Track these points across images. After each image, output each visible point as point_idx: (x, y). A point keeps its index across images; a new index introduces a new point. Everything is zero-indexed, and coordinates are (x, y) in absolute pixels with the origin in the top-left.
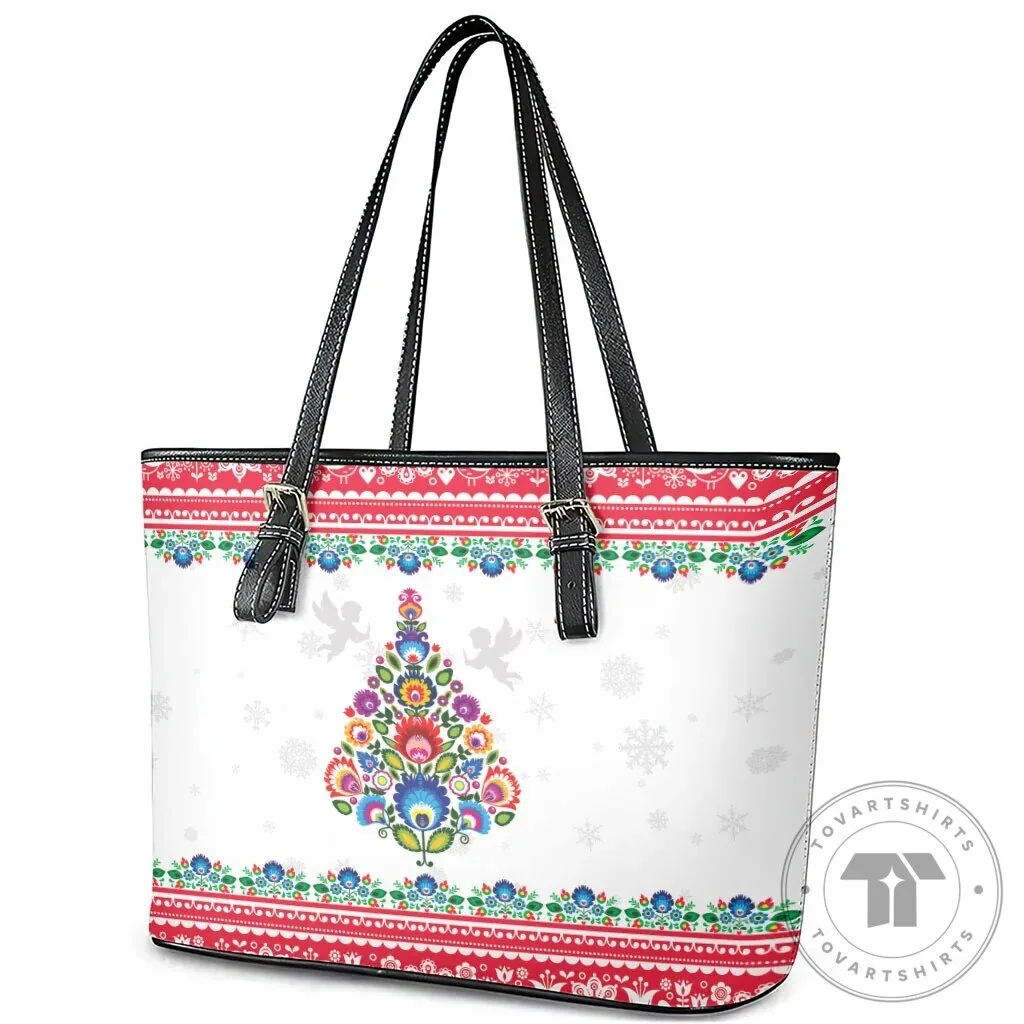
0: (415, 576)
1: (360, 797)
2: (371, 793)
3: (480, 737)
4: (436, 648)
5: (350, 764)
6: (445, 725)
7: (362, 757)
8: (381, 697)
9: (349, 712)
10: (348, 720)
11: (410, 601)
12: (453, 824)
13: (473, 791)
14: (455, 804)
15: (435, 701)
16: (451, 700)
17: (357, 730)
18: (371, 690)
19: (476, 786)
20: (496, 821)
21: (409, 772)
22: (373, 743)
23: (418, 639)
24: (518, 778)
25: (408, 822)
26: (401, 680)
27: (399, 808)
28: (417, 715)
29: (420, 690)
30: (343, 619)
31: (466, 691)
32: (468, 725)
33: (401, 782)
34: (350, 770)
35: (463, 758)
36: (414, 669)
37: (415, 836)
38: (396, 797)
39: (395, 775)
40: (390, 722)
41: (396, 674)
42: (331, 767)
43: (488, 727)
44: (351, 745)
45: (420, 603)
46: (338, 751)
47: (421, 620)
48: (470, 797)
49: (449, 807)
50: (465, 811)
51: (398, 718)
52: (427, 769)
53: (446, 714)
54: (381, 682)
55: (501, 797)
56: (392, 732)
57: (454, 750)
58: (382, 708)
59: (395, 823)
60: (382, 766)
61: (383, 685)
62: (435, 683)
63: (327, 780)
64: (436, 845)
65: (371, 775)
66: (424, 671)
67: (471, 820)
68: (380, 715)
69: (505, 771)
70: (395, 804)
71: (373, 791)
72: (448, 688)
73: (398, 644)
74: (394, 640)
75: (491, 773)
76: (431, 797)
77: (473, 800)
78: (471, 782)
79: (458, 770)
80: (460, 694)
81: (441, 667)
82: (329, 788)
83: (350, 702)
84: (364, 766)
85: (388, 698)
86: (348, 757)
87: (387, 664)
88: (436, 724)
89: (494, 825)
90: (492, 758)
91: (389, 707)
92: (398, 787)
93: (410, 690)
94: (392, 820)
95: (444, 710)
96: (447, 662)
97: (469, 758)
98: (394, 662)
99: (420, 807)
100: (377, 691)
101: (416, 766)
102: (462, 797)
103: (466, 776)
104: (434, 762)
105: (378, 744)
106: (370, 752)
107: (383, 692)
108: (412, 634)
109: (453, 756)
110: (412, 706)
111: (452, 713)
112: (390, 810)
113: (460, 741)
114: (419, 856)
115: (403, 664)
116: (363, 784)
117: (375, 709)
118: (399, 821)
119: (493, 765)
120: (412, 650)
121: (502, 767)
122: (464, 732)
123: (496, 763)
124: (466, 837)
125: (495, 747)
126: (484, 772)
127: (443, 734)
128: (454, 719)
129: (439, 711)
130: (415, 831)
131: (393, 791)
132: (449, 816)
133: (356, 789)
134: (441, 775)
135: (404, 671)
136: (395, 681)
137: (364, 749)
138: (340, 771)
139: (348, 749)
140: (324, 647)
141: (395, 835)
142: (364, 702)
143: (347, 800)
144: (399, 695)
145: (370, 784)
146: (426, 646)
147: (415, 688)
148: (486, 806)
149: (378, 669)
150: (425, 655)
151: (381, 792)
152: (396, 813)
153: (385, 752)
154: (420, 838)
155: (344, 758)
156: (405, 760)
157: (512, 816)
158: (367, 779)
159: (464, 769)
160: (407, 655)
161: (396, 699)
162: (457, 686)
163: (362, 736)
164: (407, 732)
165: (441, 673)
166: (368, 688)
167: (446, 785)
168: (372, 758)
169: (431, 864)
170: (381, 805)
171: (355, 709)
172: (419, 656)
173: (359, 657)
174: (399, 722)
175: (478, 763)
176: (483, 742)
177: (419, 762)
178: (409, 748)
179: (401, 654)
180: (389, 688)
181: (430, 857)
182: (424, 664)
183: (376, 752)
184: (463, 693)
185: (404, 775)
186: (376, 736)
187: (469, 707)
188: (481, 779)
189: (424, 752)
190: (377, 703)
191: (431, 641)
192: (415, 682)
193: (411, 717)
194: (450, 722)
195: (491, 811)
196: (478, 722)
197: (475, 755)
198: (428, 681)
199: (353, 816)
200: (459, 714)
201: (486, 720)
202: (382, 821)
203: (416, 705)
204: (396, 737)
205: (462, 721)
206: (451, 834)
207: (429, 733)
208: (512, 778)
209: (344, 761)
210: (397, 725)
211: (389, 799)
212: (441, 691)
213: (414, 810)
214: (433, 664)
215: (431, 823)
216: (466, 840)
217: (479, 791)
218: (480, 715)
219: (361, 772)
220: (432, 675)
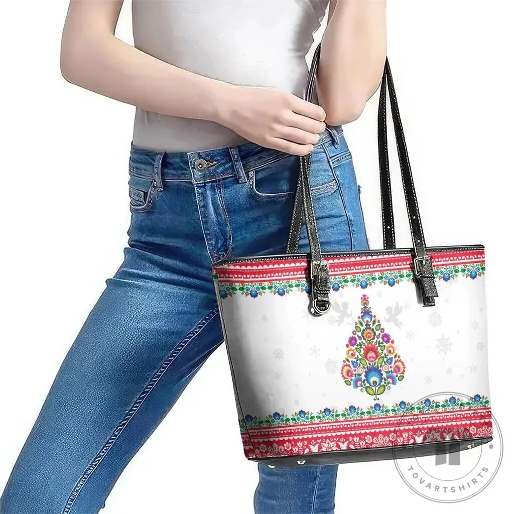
0: (366, 289)
1: (353, 378)
3: (391, 349)
4: (375, 316)
5: (349, 366)
6: (380, 346)
10: (347, 349)
11: (365, 299)
12: (385, 383)
13: (390, 370)
14: (385, 375)
15: (376, 337)
17: (351, 352)
18: (354, 336)
19: (391, 368)
23: (369, 314)
26: (364, 330)
28: (370, 343)
29: (370, 333)
32: (387, 345)
33: (366, 370)
35: (386, 358)
36: (368, 325)
38: (365, 376)
39: (364, 368)
40: (361, 348)
41: (362, 328)
42: (343, 368)
43: (394, 345)
44: (349, 358)
45: (368, 300)
46: (344, 362)
47: (369, 306)
48: (390, 372)
49: (383, 377)
52: (375, 364)
56: (362, 351)
57: (383, 355)
58: (358, 343)
59: (366, 386)
61: (358, 333)
62: (375, 330)
63: (342, 373)
64: (380, 392)
65: (356, 369)
67: (390, 380)
68: (358, 345)
70: (365, 379)
71: (358, 375)
74: (360, 315)
75: (396, 362)
76: (377, 374)
79: (385, 363)
80: (384, 333)
81: (377, 323)
82: (343, 376)
83: (347, 342)
84: (354, 366)
86: (348, 363)
87: (358, 325)
90: (395, 356)
91: (360, 341)
92: (366, 372)
94: (365, 385)
96: (379, 321)
97: (388, 357)
98: (361, 324)
99: (374, 378)
100: (356, 336)
101: (371, 363)
102: (387, 372)
104: (377, 361)
105: (358, 357)
106: (355, 360)
107: (358, 336)
108: (366, 312)
109: (383, 357)
111: (381, 341)
112: (364, 381)
113: (385, 352)
114: (374, 397)
115: (364, 324)
117: (356, 343)
118: (367, 385)
119: (396, 359)
120: (367, 318)
121: (399, 359)
123: (397, 358)
125: (396, 352)
126: (393, 362)
127: (379, 350)
128: (382, 343)
131: (364, 374)
132: (383, 380)
133: (352, 376)
134: (379, 365)
136: (362, 331)
137: (353, 359)
138: (346, 368)
141: (366, 390)
142: (352, 341)
143: (349, 380)
144: (363, 336)
145: (356, 373)
147: (368, 333)
148: (395, 374)
149: (356, 327)
150: (371, 320)
151: (360, 375)
152: (366, 382)
153: (360, 359)
156: (367, 361)
159: (387, 362)
160: (365, 321)
161: (362, 338)
162: (383, 330)
163: (352, 355)
165: (377, 326)
166: (353, 335)
167: (381, 369)
168: (356, 363)
169: (378, 399)
170: (360, 380)
171: (349, 344)
172: (369, 320)
173: (349, 324)
175: (391, 359)
176: (392, 350)
177: (372, 361)
180: (360, 334)
183: (357, 360)
184: (385, 332)
185: (367, 367)
186: (357, 354)
187: (387, 338)
188: (392, 365)
189: (373, 357)
192: (369, 331)
194: (381, 345)
195: (397, 376)
197: (390, 356)
198: (373, 330)
199: (352, 386)
200: (384, 341)
202: (362, 386)
204: (364, 353)
205: (385, 344)
206: (384, 386)
208: (402, 363)
209: (347, 365)
211: (363, 377)
212: (377, 333)
214: (374, 322)
215: (378, 384)
217: (392, 369)
218: (390, 341)
219: (353, 368)
220: (374, 327)
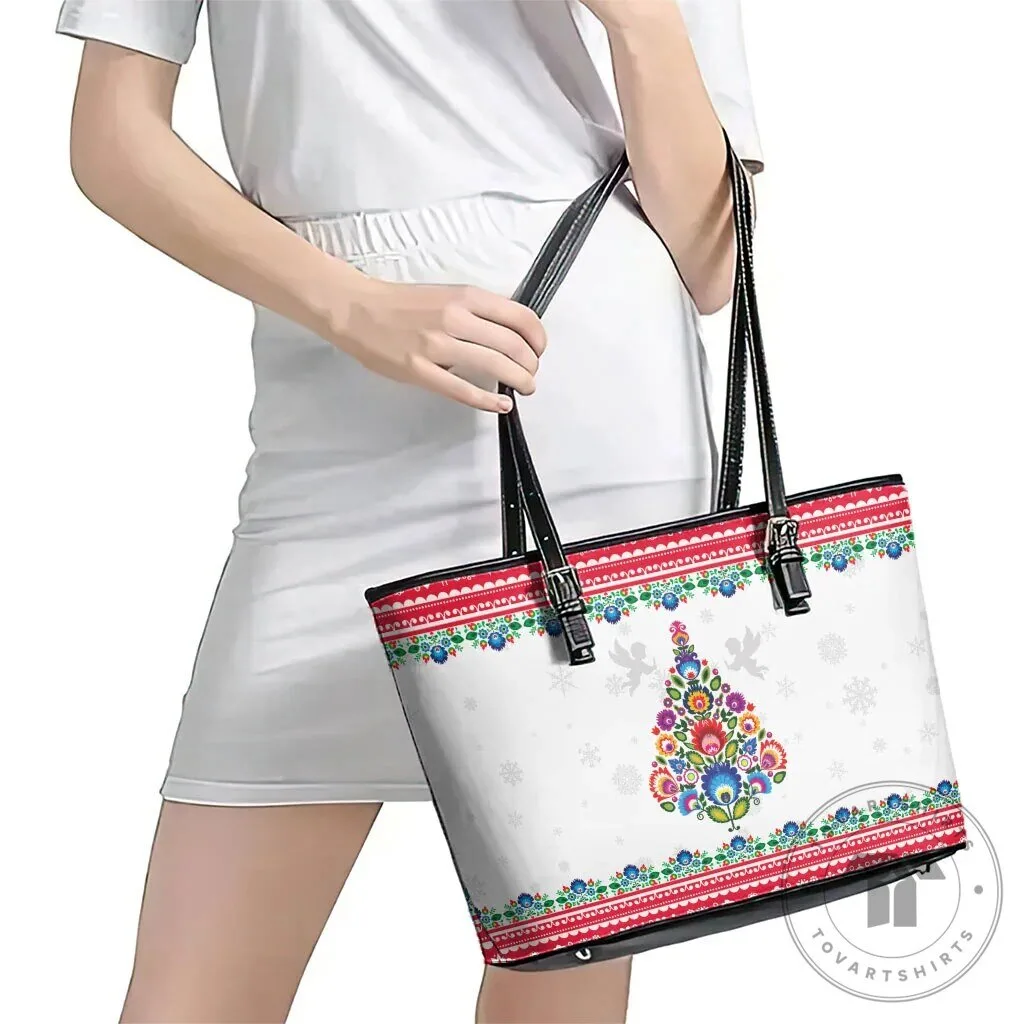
2: (685, 789)
7: (673, 763)
8: (675, 712)
9: (656, 731)
16: (724, 700)
20: (775, 781)
21: (709, 764)
22: (678, 750)
24: (782, 745)
25: (716, 802)
27: (707, 794)
30: (634, 659)
31: (733, 690)
34: (666, 776)
37: (723, 810)
50: (753, 781)
51: (691, 725)
53: (723, 710)
54: (673, 701)
55: (774, 763)
60: (689, 766)
66: (701, 683)
69: (773, 742)
72: (720, 691)
73: (678, 667)
77: (756, 771)
78: (751, 757)
85: (681, 711)
88: (718, 721)
89: (774, 785)
93: (695, 701)
95: (721, 709)
103: (747, 754)
110: (699, 713)
116: (678, 784)
122: (738, 722)
124: (757, 799)
129: (718, 710)
130: (722, 807)
135: (687, 686)
139: (662, 761)
140: (625, 684)
146: (698, 662)
154: (727, 811)
155: (660, 769)
157: (784, 773)
158: (680, 779)
164: (700, 734)
174: (693, 727)
178: (704, 745)
179: (682, 675)
181: (737, 823)
182: (700, 678)
190: (673, 718)
191: (700, 658)
193: (700, 723)
196: (746, 711)
201: (751, 707)
203: (701, 711)
207: (715, 730)
210: (691, 730)
213: (718, 793)
216: (758, 802)
